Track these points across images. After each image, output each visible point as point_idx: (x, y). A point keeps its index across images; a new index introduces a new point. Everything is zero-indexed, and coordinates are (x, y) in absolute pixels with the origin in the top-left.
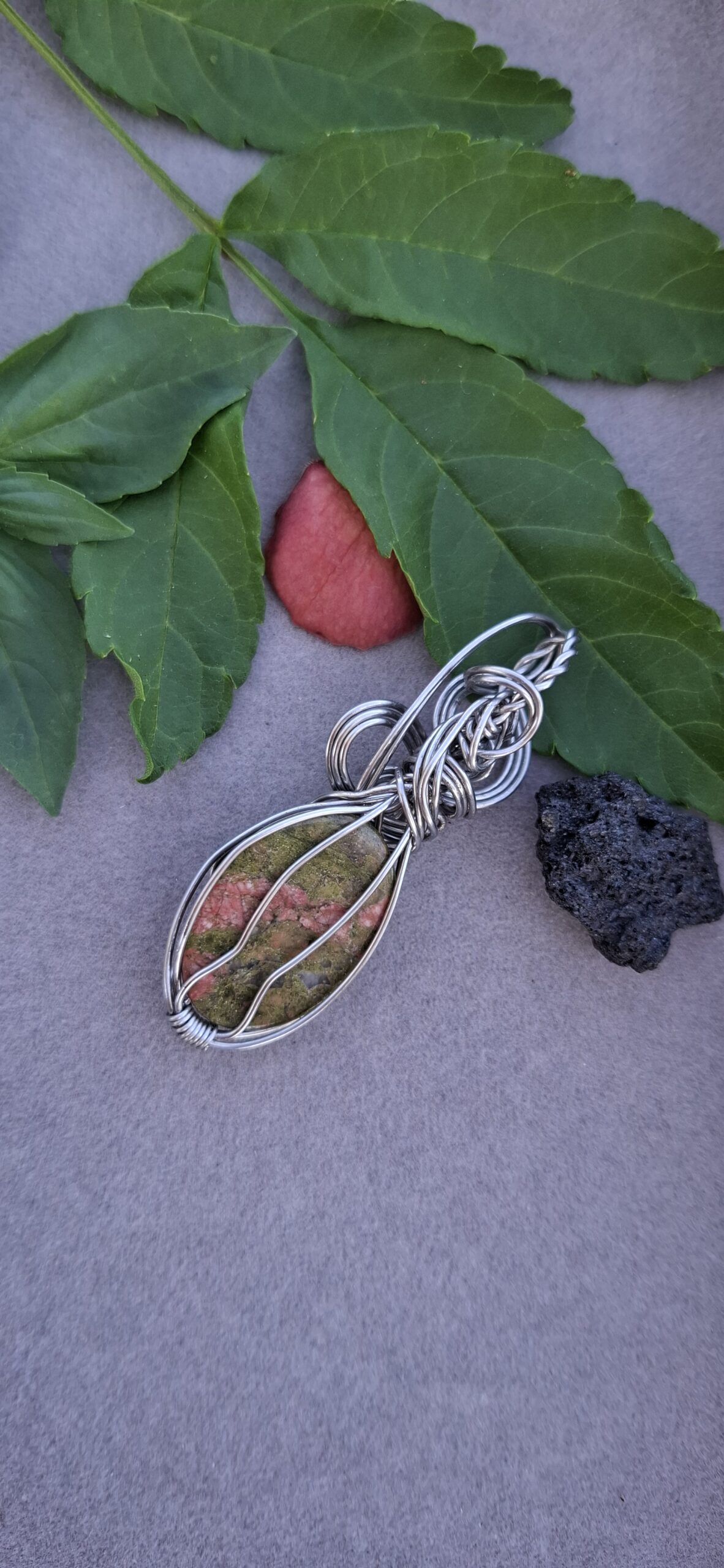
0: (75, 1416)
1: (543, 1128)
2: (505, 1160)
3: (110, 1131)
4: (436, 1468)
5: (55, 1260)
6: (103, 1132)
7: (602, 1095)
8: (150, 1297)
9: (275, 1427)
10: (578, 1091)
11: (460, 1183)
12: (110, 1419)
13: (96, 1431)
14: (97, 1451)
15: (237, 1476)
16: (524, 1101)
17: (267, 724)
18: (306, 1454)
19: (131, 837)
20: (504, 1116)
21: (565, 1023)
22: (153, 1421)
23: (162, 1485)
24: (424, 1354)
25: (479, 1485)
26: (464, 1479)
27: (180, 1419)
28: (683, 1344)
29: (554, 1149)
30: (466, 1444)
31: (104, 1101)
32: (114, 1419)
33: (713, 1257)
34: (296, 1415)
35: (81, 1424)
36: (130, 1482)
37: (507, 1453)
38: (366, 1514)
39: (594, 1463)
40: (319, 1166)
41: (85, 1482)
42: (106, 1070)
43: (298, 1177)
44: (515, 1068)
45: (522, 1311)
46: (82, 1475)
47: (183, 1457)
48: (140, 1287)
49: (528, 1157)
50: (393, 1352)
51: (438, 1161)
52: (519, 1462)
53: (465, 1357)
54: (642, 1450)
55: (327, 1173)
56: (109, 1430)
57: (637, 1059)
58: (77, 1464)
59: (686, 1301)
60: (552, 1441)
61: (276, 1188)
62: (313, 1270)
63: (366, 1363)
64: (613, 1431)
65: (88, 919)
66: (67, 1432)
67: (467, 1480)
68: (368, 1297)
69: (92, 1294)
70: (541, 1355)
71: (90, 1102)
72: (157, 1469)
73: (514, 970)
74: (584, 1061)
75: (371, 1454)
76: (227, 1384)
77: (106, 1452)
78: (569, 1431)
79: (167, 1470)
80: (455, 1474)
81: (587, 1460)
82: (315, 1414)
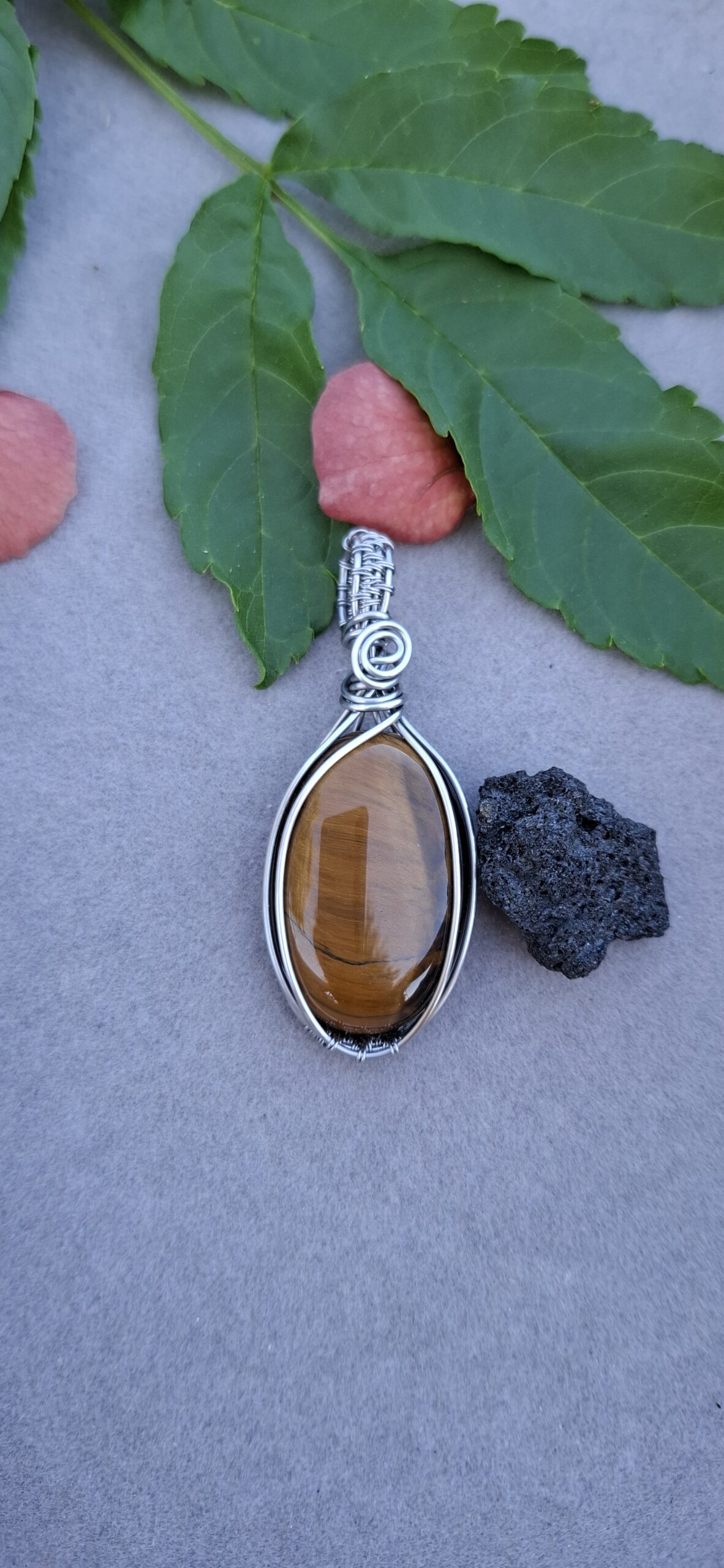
0: (123, 1269)
4: (514, 1356)
18: (372, 1331)
24: (505, 1221)
25: (561, 1380)
26: (544, 1370)
27: (237, 1279)
30: (547, 1329)
32: (166, 1276)
34: (364, 1284)
35: (128, 1280)
36: (177, 1351)
37: (592, 1343)
38: (435, 1405)
39: (687, 1360)
41: (128, 1347)
45: (611, 1179)
46: (124, 1339)
47: (238, 1324)
49: (620, 1011)
50: (470, 1217)
52: (605, 1355)
53: (550, 1227)
56: (159, 1288)
58: (121, 1327)
60: (642, 1333)
64: (709, 1325)
65: (180, 738)
66: (113, 1288)
67: (549, 1373)
69: (153, 1131)
70: (631, 1231)
72: (208, 1337)
75: (444, 1335)
76: (290, 1242)
77: (152, 1314)
78: (660, 1323)
79: (218, 1339)
80: (535, 1366)
81: (680, 1357)
82: (384, 1284)
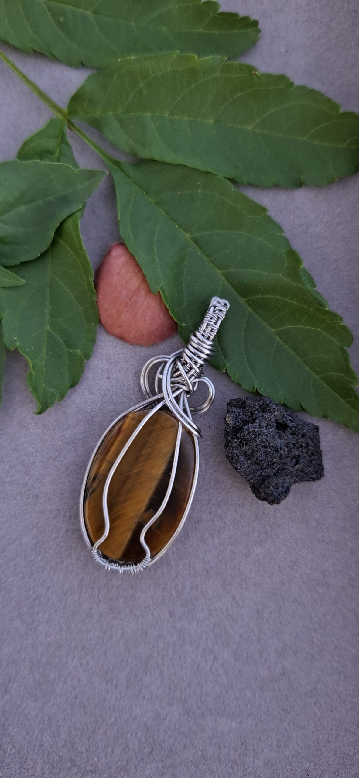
0: (24, 734)
1: (261, 587)
2: (240, 602)
3: (35, 592)
4: (210, 759)
5: (10, 657)
6: (31, 592)
7: (292, 568)
8: (59, 674)
9: (126, 739)
10: (279, 567)
11: (218, 616)
12: (42, 735)
13: (35, 741)
14: (36, 751)
15: (107, 764)
16: (251, 572)
17: (108, 378)
18: (143, 752)
19: (39, 440)
20: (240, 581)
21: (272, 531)
22: (64, 736)
23: (69, 768)
24: (202, 702)
25: (233, 768)
26: (225, 764)
27: (77, 735)
28: (338, 696)
29: (267, 597)
30: (225, 747)
31: (30, 577)
32: (44, 735)
33: (354, 651)
34: (137, 733)
35: (27, 738)
36: (53, 766)
37: (246, 752)
39: (292, 756)
40: (143, 608)
41: (30, 767)
42: (31, 561)
43: (133, 614)
44: (246, 556)
45: (253, 680)
46: (29, 763)
47: (80, 753)
48: (54, 670)
49: (254, 602)
50: (185, 702)
51: (206, 605)
52: (253, 756)
53: (223, 703)
54: (318, 750)
55: (147, 612)
56: (42, 740)
57: (311, 549)
58: (26, 757)
59: (340, 674)
60: (270, 746)
61: (122, 620)
62: (142, 661)
63: (172, 707)
64: (302, 740)
65: (18, 484)
66: (21, 741)
67: (226, 765)
68: (171, 674)
69: (30, 674)
70: (263, 702)
71: (23, 577)
72: (67, 760)
73: (243, 504)
74: (282, 550)
75: (176, 752)
76: (100, 718)
77: (40, 752)
78: (278, 741)
79: (72, 760)
80: (220, 762)
81: (289, 755)
82: (146, 732)
